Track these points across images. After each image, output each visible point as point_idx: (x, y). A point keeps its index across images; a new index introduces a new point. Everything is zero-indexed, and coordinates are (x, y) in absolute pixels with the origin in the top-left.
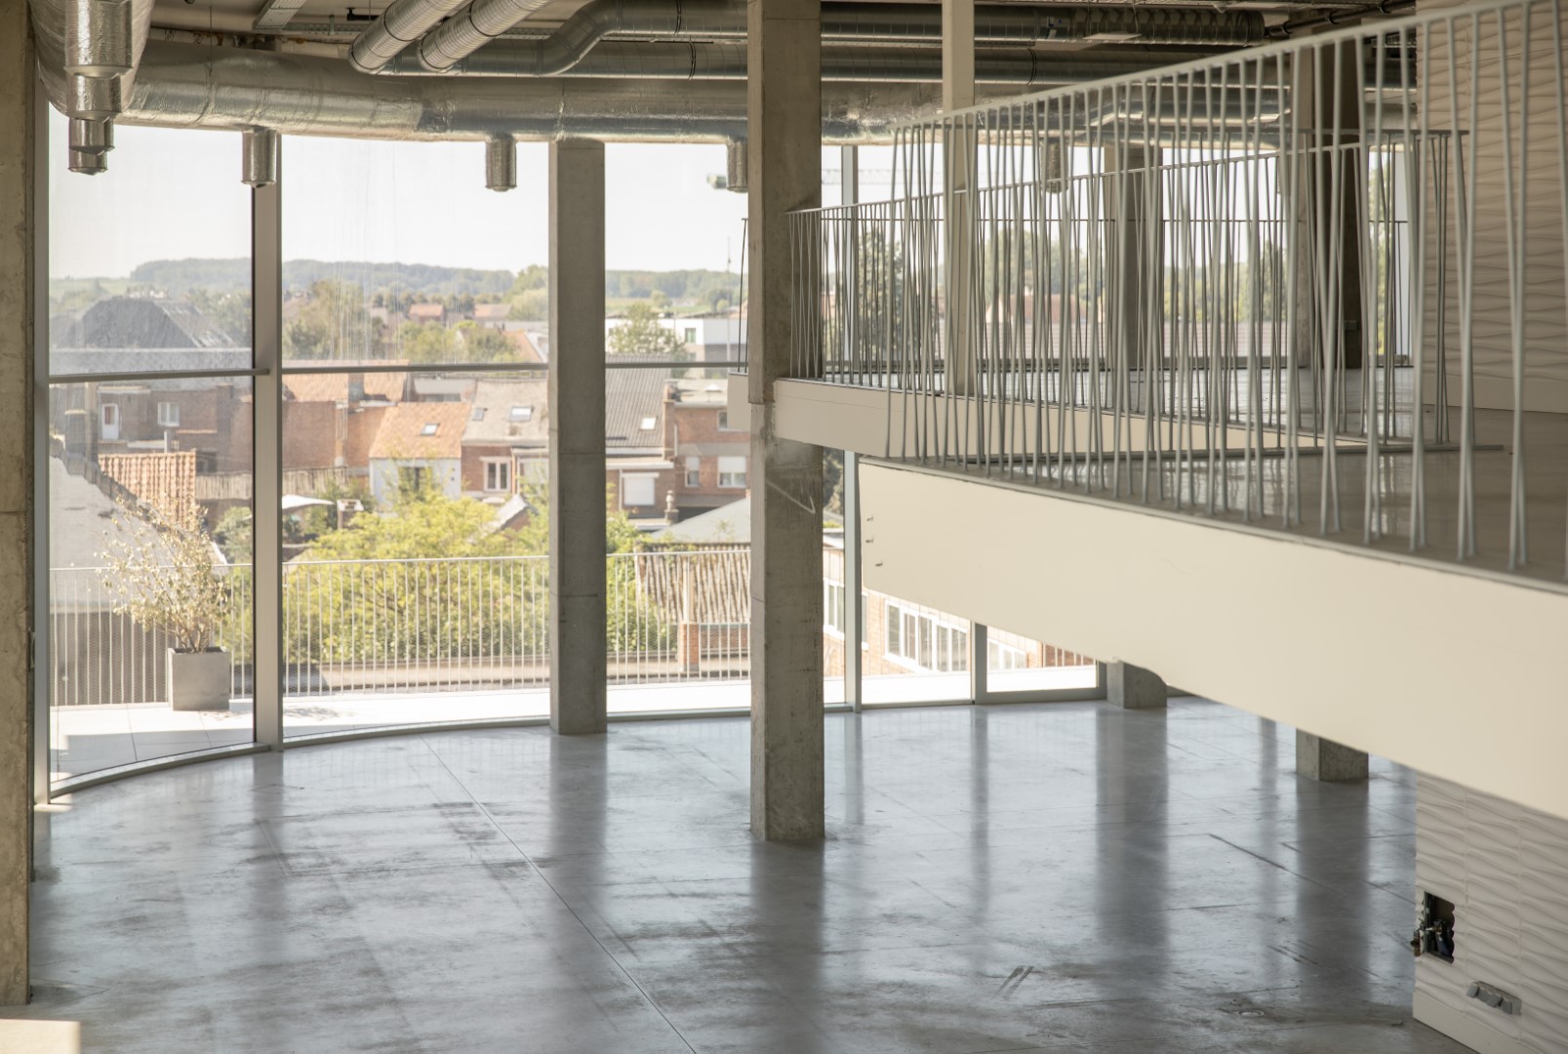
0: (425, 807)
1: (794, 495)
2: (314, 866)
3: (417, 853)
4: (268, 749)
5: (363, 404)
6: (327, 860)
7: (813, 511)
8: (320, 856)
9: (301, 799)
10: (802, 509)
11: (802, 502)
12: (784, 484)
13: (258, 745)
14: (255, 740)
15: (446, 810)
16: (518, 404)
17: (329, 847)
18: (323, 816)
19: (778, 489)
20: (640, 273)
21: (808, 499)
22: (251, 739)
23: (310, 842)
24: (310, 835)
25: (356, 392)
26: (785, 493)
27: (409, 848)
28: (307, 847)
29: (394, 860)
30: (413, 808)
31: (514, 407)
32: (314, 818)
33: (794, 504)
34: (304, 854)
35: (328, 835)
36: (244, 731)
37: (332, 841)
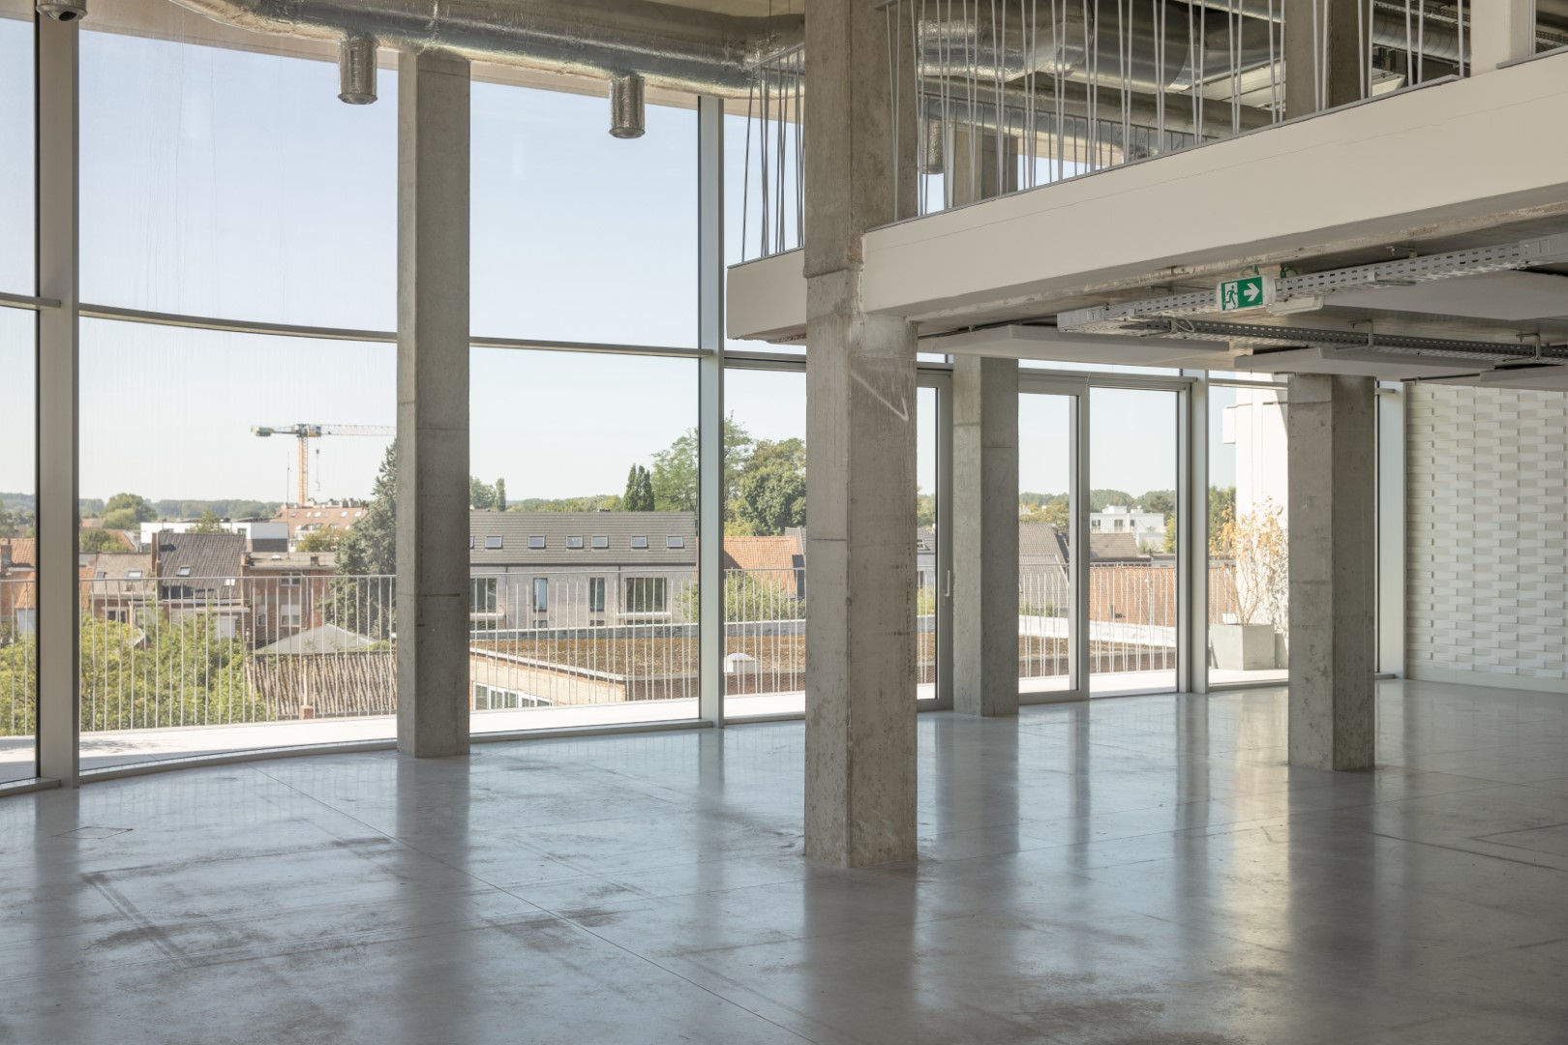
0: (323, 847)
1: (884, 394)
2: (220, 946)
3: (373, 914)
4: (59, 785)
5: (10, 569)
6: (236, 934)
7: (906, 418)
8: (219, 927)
9: (136, 844)
10: (894, 414)
11: (893, 404)
12: (872, 379)
13: (43, 780)
14: (38, 774)
15: (360, 849)
16: (133, 569)
17: (223, 911)
18: (184, 866)
19: (865, 384)
20: (193, 501)
21: (900, 401)
22: (32, 772)
23: (187, 906)
24: (180, 896)
25: (7, 562)
26: (873, 391)
27: (353, 907)
28: (188, 915)
29: (346, 927)
30: (308, 848)
31: (130, 572)
32: (173, 869)
33: (884, 406)
34: (192, 927)
35: (211, 893)
36: (27, 764)
37: (224, 903)
